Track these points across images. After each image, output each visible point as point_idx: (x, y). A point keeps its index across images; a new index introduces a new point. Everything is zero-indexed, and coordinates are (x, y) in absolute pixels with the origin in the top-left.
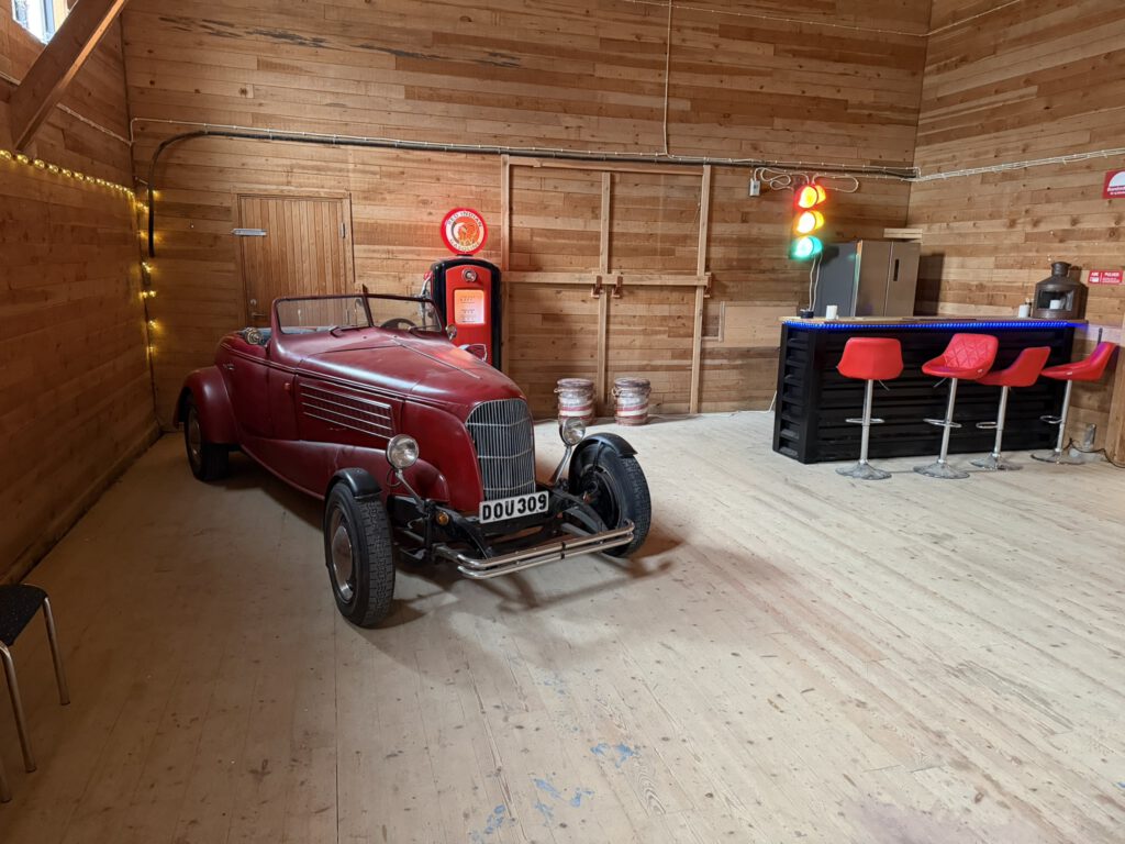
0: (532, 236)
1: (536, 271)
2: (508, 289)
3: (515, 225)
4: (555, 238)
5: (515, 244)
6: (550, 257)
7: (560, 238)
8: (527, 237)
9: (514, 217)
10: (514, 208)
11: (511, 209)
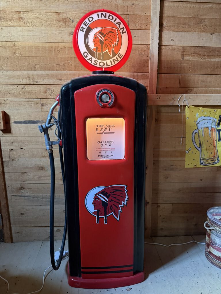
0: (183, 55)
1: (186, 92)
2: (154, 113)
3: (164, 43)
4: (209, 56)
5: (164, 65)
6: (201, 77)
7: (214, 56)
8: (177, 55)
9: (165, 34)
10: (165, 23)
11: (161, 25)
